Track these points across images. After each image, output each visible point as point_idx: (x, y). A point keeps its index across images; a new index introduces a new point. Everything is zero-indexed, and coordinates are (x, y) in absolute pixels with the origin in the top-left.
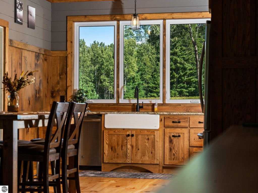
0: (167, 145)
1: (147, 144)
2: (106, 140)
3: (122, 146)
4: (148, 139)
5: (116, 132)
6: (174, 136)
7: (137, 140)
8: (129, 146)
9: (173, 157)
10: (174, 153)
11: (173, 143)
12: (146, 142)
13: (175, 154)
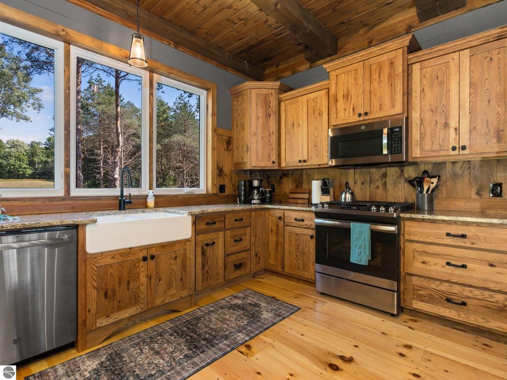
0: (199, 259)
1: (174, 267)
2: (94, 279)
3: (128, 283)
4: (176, 258)
5: (115, 257)
6: (207, 245)
7: (157, 264)
8: (143, 279)
9: (206, 275)
10: (207, 269)
11: (206, 256)
12: (173, 264)
13: (209, 270)
